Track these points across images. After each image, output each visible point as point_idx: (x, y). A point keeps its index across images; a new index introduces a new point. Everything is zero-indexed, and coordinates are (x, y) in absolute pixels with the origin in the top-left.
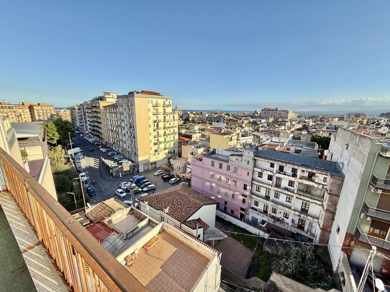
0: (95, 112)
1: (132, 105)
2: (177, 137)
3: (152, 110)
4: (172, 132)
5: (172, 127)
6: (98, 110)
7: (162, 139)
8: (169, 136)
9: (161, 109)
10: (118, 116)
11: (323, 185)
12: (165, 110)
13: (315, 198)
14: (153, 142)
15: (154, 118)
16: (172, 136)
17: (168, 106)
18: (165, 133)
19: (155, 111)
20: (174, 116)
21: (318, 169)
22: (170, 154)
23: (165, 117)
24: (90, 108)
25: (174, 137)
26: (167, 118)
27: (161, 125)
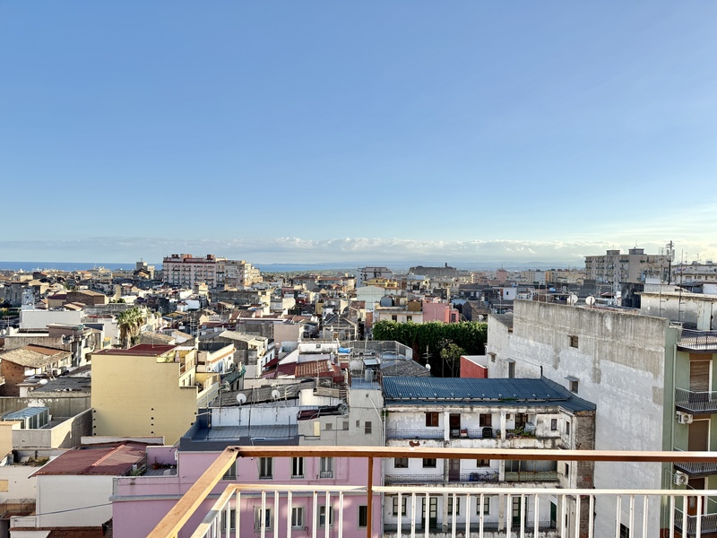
11: (554, 439)
13: (542, 477)
21: (537, 404)
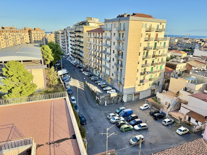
0: (78, 36)
1: (124, 30)
2: (164, 66)
3: (144, 36)
4: (160, 61)
5: (161, 56)
6: (81, 35)
7: (148, 69)
8: (156, 66)
9: (153, 35)
10: (104, 41)
12: (157, 35)
14: (140, 71)
15: (145, 45)
16: (159, 66)
17: (161, 31)
18: (153, 62)
19: (147, 36)
20: (165, 43)
22: (154, 86)
23: (156, 43)
24: (73, 33)
25: (161, 67)
26: (158, 45)
27: (151, 53)
